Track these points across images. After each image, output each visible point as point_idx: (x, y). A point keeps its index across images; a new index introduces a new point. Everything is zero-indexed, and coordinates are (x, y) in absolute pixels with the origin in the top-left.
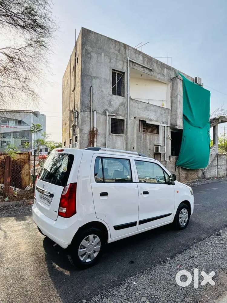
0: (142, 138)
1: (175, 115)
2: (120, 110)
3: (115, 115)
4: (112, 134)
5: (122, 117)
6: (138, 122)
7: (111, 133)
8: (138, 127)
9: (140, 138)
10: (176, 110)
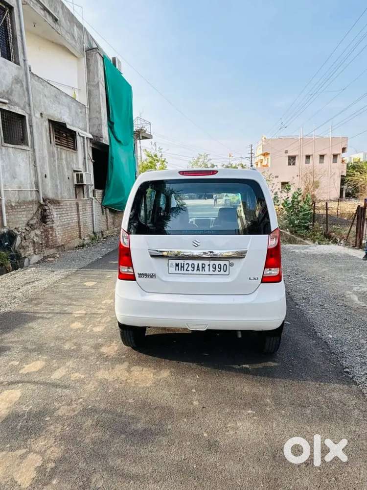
0: (56, 158)
1: (97, 118)
2: (14, 92)
3: (6, 101)
4: (6, 144)
5: (20, 110)
6: (47, 123)
7: (5, 142)
8: (48, 134)
9: (54, 156)
10: (98, 109)
